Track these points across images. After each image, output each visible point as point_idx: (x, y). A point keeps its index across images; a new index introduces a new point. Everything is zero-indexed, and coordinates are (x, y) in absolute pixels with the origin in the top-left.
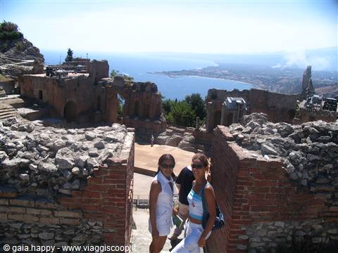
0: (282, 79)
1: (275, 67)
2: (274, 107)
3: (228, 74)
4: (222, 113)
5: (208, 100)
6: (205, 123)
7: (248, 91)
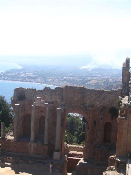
0: (90, 80)
1: (83, 67)
2: (92, 106)
3: (33, 76)
4: (33, 117)
5: (14, 101)
6: (13, 130)
7: (61, 89)
